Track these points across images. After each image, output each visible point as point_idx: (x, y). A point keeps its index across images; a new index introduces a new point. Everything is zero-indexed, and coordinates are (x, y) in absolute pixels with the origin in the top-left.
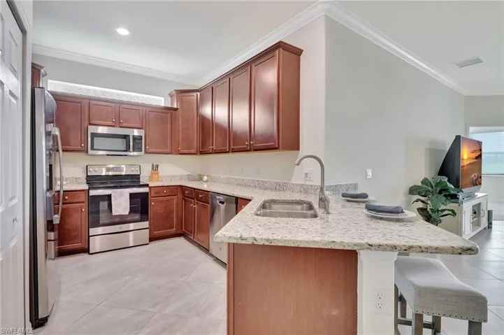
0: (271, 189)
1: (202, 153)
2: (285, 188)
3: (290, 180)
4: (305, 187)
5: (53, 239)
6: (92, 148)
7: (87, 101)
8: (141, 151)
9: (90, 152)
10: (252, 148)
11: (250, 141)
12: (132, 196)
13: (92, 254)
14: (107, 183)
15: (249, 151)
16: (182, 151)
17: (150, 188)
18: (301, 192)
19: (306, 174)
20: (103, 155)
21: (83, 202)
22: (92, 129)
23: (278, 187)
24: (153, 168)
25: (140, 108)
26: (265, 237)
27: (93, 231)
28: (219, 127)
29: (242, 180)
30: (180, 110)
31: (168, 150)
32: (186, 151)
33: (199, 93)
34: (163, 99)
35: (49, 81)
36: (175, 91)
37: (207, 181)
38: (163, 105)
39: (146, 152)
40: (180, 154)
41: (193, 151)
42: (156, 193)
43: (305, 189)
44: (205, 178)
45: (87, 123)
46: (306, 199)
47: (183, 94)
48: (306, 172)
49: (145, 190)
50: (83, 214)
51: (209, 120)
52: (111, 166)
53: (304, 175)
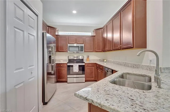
0: (131, 67)
1: (104, 51)
2: (138, 67)
3: (142, 63)
4: (150, 67)
5: (54, 77)
6: (69, 51)
7: (67, 37)
8: (83, 51)
9: (68, 52)
10: (121, 49)
11: (120, 45)
12: (79, 66)
13: (68, 83)
14: (74, 61)
15: (120, 49)
16: (97, 51)
17: (85, 64)
18: (147, 69)
19: (151, 61)
20: (72, 53)
21: (66, 67)
22: (69, 45)
23: (135, 66)
24: (87, 57)
25: (83, 37)
26: (99, 102)
27: (68, 76)
28: (109, 41)
29: (119, 62)
30: (96, 36)
31: (92, 51)
32: (98, 51)
33: (102, 29)
34: (91, 33)
35: (59, 32)
36: (94, 29)
37: (106, 62)
38: (91, 35)
39: (85, 52)
40: (96, 52)
41: (100, 51)
42: (87, 65)
43: (149, 68)
44: (105, 61)
45: (68, 43)
46: (148, 74)
47: (97, 31)
48: (151, 59)
49: (84, 64)
50: (66, 71)
51: (106, 39)
52: (75, 56)
53: (149, 61)
